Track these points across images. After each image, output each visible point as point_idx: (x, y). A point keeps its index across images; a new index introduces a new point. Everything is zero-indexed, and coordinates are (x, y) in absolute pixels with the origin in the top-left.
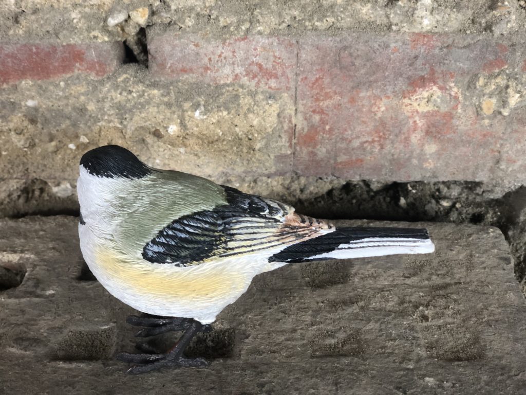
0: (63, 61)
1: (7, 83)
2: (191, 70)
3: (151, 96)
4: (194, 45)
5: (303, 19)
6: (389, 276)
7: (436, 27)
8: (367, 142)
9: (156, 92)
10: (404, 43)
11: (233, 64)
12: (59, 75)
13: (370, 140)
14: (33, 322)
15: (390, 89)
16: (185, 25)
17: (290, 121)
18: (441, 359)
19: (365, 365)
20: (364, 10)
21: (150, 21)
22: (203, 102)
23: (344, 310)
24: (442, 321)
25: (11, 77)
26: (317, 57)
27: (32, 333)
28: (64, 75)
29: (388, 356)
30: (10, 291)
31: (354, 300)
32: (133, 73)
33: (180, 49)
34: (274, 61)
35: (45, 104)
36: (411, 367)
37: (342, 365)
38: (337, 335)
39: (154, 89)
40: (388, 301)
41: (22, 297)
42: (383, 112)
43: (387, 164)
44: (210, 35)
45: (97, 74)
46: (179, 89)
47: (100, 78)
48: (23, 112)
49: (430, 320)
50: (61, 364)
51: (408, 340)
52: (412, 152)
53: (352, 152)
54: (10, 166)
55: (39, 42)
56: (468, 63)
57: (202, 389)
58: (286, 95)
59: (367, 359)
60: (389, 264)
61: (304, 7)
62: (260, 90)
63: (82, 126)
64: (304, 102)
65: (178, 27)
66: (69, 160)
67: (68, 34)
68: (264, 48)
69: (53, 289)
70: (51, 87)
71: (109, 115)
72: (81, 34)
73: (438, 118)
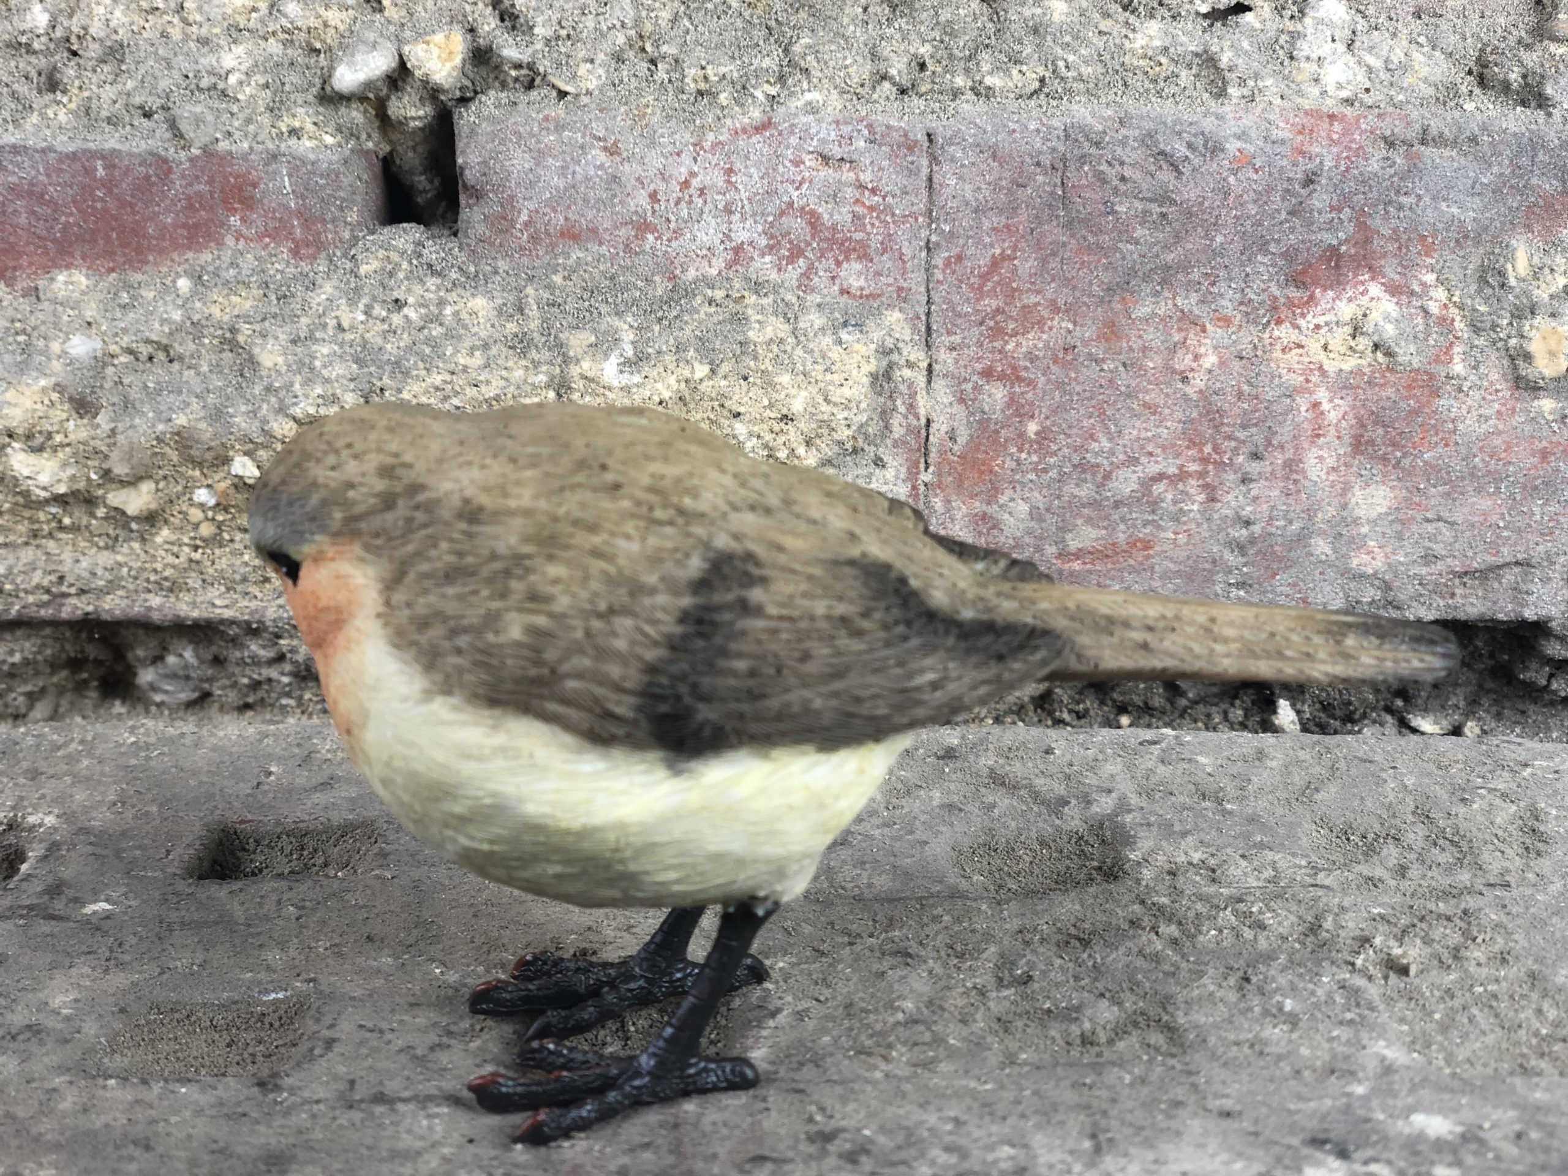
0: (190, 207)
1: (10, 282)
2: (594, 234)
3: (464, 315)
4: (605, 149)
5: (946, 70)
6: (1262, 867)
7: (1367, 90)
8: (1161, 477)
9: (480, 304)
10: (1266, 139)
11: (728, 210)
12: (175, 256)
13: (1172, 470)
14: (28, 982)
15: (1229, 292)
16: (578, 87)
17: (911, 407)
20: (1139, 41)
21: (464, 80)
22: (628, 336)
23: (1108, 945)
24: (1454, 976)
25: (24, 262)
26: (995, 187)
27: (20, 1008)
28: (190, 255)
32: (410, 248)
33: (559, 163)
34: (858, 202)
35: (126, 350)
36: (1361, 1091)
38: (1089, 1012)
39: (473, 296)
42: (1210, 372)
43: (1228, 556)
44: (656, 119)
45: (295, 253)
46: (553, 294)
47: (305, 266)
48: (52, 375)
49: (1413, 971)
50: (112, 1087)
52: (1310, 513)
53: (1115, 516)
55: (118, 147)
56: (1475, 203)
58: (897, 315)
61: (950, 30)
62: (814, 298)
63: (241, 422)
64: (957, 339)
65: (554, 93)
66: (196, 548)
67: (210, 118)
68: (825, 159)
69: (107, 901)
70: (149, 294)
71: (327, 381)
72: (249, 121)
73: (1390, 392)
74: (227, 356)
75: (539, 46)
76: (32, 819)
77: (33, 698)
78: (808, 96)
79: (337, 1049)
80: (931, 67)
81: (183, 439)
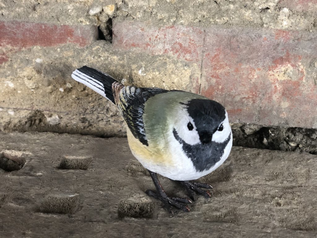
0: (61, 35)
1: (25, 47)
2: (138, 45)
3: (112, 60)
4: (141, 29)
5: (209, 18)
6: (256, 179)
7: (291, 27)
8: (244, 98)
10: (270, 35)
11: (164, 42)
12: (57, 44)
13: (247, 97)
14: (26, 190)
15: (261, 64)
16: (137, 17)
17: (197, 82)
18: (289, 228)
19: (239, 228)
20: (247, 14)
21: (115, 13)
22: (144, 66)
23: (226, 196)
24: (289, 207)
25: (28, 43)
26: (217, 41)
27: (25, 196)
28: (60, 44)
29: (254, 224)
30: (14, 172)
31: (233, 191)
32: (102, 46)
33: (132, 31)
34: (189, 42)
35: (47, 62)
36: (269, 232)
37: (224, 228)
38: (221, 210)
39: (114, 56)
40: (255, 193)
41: (21, 175)
42: (256, 79)
43: (256, 113)
44: (151, 24)
45: (80, 45)
46: (130, 56)
47: (82, 47)
48: (33, 66)
49: (282, 205)
50: (42, 214)
51: (267, 216)
52: (273, 106)
53: (235, 104)
54: (22, 100)
55: (47, 23)
56: (310, 50)
57: (131, 235)
58: (196, 64)
59: (240, 225)
60: (256, 173)
61: (210, 10)
62: (180, 60)
63: (69, 77)
64: (207, 70)
65: (132, 18)
66: (59, 99)
67: (65, 18)
68: (184, 34)
69: (41, 173)
70: (52, 51)
72: (72, 19)
73: (290, 85)
75: (129, 8)
76: (27, 153)
78: (181, 21)
79: (83, 209)
80: (206, 17)
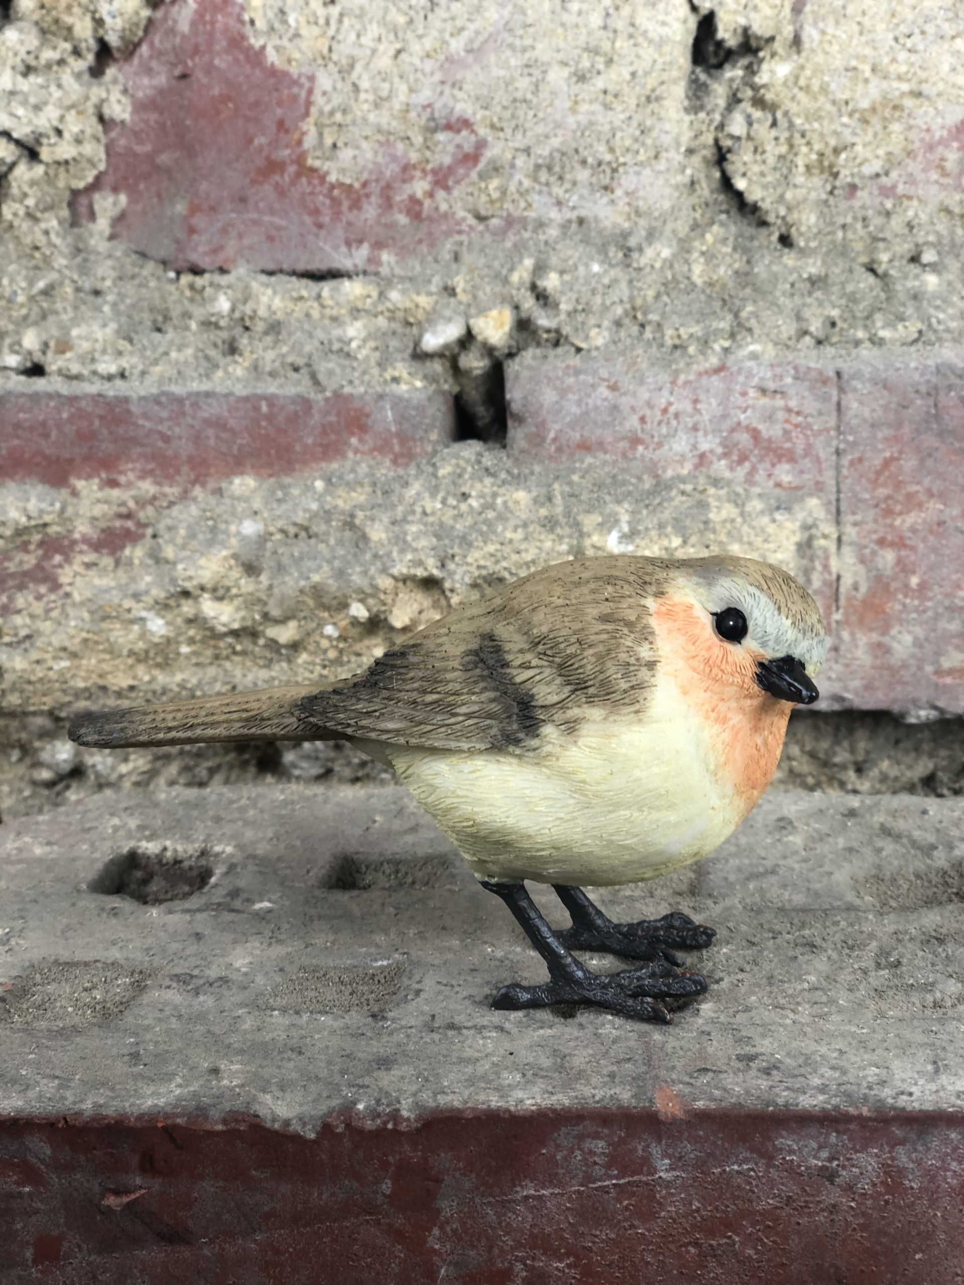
0: (324, 432)
1: (203, 485)
2: (601, 446)
3: (510, 504)
4: (609, 387)
5: (851, 327)
9: (522, 496)
11: (695, 429)
12: (314, 465)
16: (590, 345)
17: (826, 567)
21: (512, 341)
22: (625, 518)
25: (212, 470)
26: (886, 408)
27: (214, 968)
28: (323, 465)
32: (473, 458)
33: (576, 397)
34: (787, 421)
35: (280, 530)
37: (952, 1033)
38: (940, 987)
39: (516, 490)
41: (199, 911)
44: (644, 365)
45: (395, 462)
46: (572, 488)
47: (401, 471)
48: (231, 547)
55: (277, 392)
58: (815, 501)
61: (853, 299)
62: (756, 490)
63: (357, 579)
64: (858, 517)
65: (573, 350)
66: (324, 667)
67: (338, 371)
68: (763, 391)
69: (270, 901)
70: (295, 492)
71: (415, 550)
72: (364, 373)
74: (348, 534)
75: (563, 317)
76: (218, 849)
77: (212, 771)
78: (752, 348)
79: (423, 995)
80: (840, 324)
81: (317, 591)
